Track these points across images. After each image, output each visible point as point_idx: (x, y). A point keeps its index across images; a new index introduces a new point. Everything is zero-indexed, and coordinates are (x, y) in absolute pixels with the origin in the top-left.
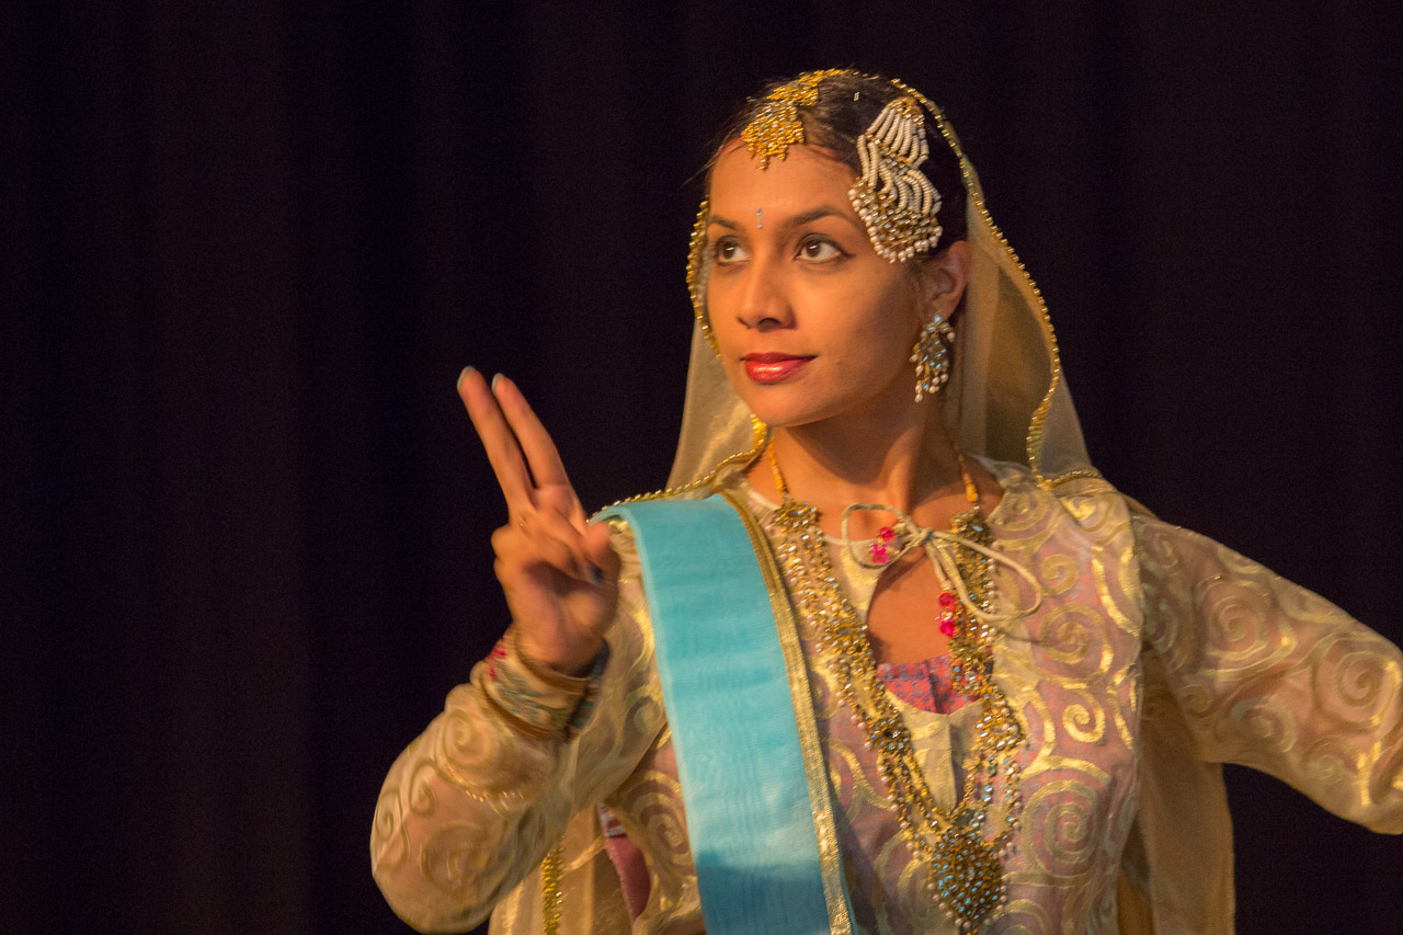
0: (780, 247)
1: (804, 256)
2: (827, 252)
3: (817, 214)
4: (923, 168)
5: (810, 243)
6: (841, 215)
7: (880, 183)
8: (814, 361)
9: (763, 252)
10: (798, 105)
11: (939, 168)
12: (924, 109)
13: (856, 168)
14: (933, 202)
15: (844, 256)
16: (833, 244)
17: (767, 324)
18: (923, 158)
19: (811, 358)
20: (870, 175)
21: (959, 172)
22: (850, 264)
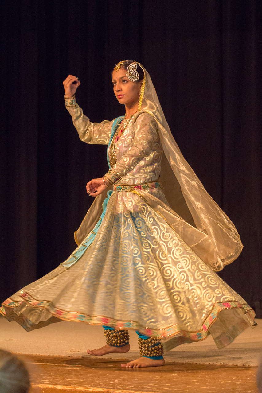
0: (120, 82)
1: (123, 82)
2: (126, 82)
3: (123, 77)
4: (137, 70)
5: (124, 81)
6: (126, 77)
7: (130, 72)
8: (125, 96)
9: (118, 82)
10: (120, 64)
11: (139, 70)
12: (137, 64)
13: (127, 71)
14: (138, 75)
15: (127, 82)
16: (126, 81)
17: (119, 91)
18: (136, 69)
19: (124, 95)
20: (128, 71)
21: (143, 70)
22: (128, 83)
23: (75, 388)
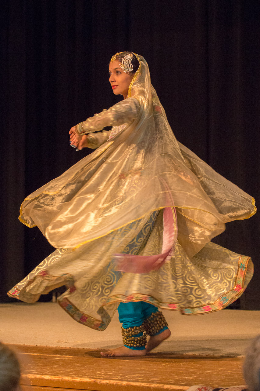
0: (114, 73)
6: (120, 68)
10: (116, 55)
16: (120, 72)
17: (112, 82)
23: (63, 378)
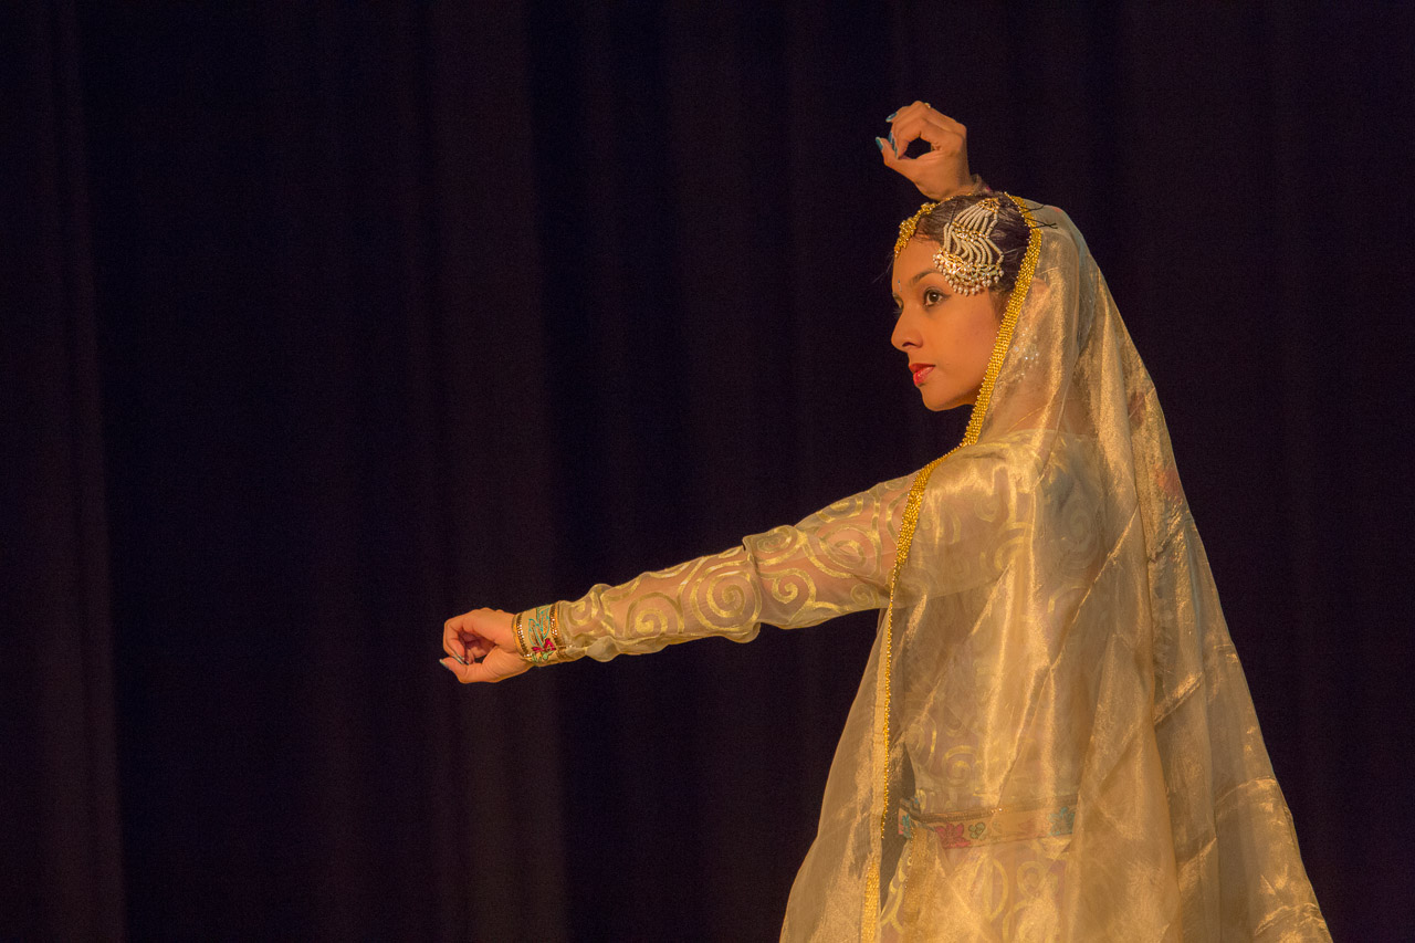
3: (923, 275)
4: (992, 236)
7: (954, 247)
8: (936, 368)
13: (941, 241)
19: (933, 365)
20: (947, 243)
22: (948, 302)
